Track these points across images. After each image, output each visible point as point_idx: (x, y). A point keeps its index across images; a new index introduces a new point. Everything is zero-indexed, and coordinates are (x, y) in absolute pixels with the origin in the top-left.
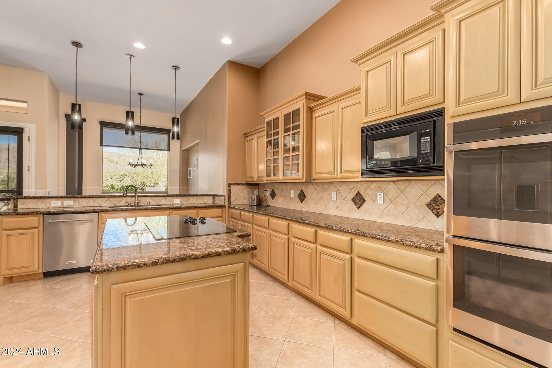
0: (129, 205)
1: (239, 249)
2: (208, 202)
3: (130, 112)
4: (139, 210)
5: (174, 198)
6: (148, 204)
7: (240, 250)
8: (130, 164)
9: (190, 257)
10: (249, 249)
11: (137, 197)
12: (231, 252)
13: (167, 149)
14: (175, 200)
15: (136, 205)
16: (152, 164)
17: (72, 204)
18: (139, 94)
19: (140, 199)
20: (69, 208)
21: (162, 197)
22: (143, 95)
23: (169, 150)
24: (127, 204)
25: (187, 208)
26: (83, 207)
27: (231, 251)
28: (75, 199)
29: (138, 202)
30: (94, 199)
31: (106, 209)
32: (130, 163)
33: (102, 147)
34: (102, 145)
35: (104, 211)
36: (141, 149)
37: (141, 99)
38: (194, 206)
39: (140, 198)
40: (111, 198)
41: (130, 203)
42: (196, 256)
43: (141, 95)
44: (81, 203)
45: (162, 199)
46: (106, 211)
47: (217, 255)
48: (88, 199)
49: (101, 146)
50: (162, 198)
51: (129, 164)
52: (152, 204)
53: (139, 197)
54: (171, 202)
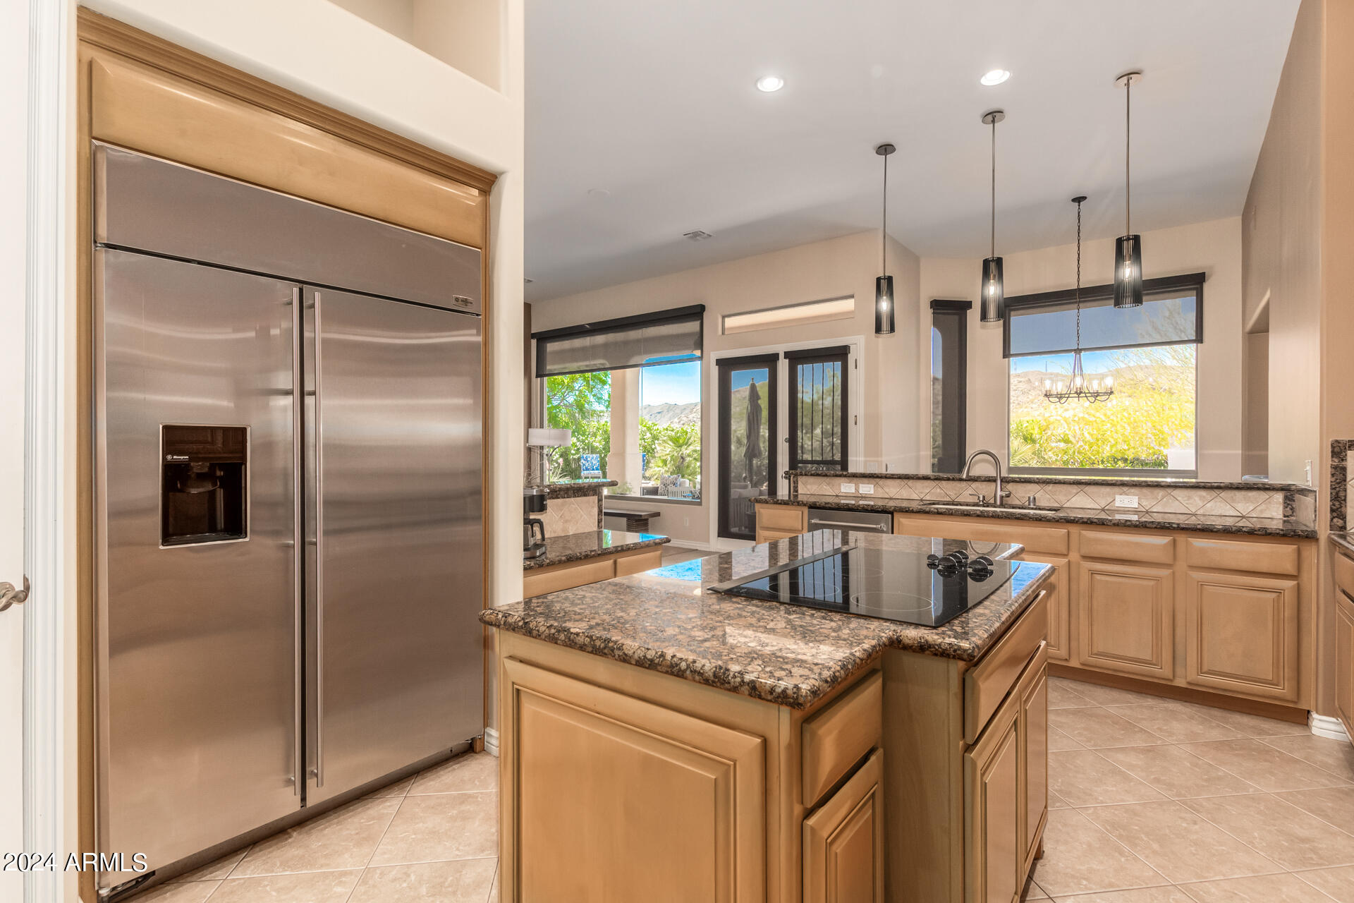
0: (981, 503)
1: (738, 680)
2: (1262, 511)
3: (992, 261)
4: (978, 516)
5: (1116, 489)
6: (1029, 505)
7: (741, 686)
8: (1048, 395)
9: (613, 651)
10: (771, 693)
11: (1002, 481)
12: (713, 682)
13: (1194, 338)
14: (1118, 497)
15: (998, 503)
16: (1111, 388)
17: (872, 492)
18: (1074, 200)
19: (1010, 487)
20: (867, 499)
21: (1075, 486)
22: (1084, 198)
23: (1199, 339)
24: (974, 500)
25: (1129, 526)
26: (891, 499)
27: (712, 678)
28: (878, 480)
29: (1002, 497)
30: (910, 482)
31: (906, 508)
32: (1046, 391)
33: (1007, 359)
34: (1006, 354)
35: (903, 512)
36: (1078, 351)
37: (1079, 213)
38: (1159, 523)
39: (1011, 484)
40: (943, 482)
41: (984, 497)
42: (624, 653)
43: (1079, 202)
44: (887, 490)
45: (1075, 491)
46: (907, 511)
47: (672, 674)
48: (898, 481)
49: (1004, 358)
50: (1074, 489)
51: (1046, 395)
52: (1042, 503)
53: (1008, 482)
54: (1103, 504)
